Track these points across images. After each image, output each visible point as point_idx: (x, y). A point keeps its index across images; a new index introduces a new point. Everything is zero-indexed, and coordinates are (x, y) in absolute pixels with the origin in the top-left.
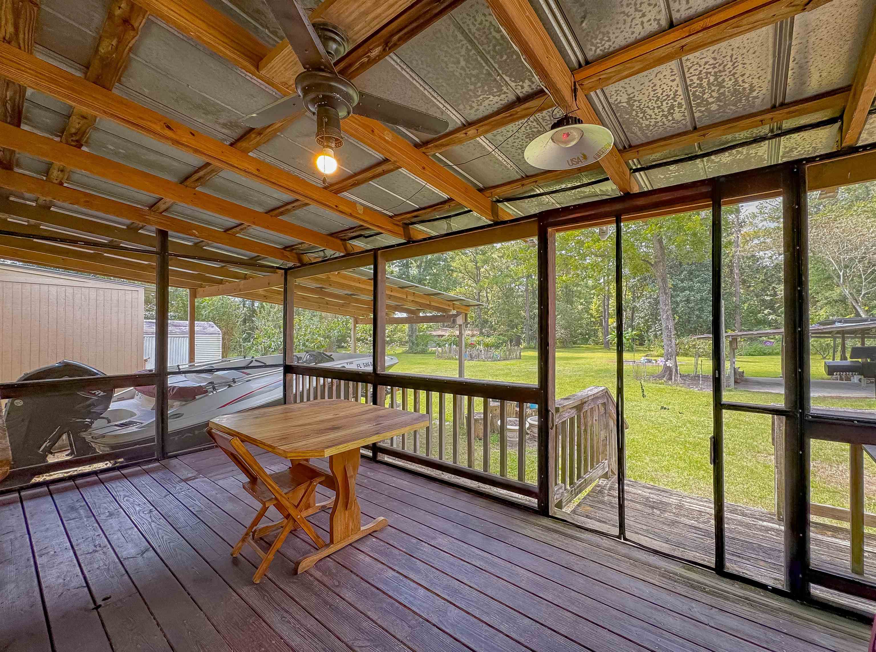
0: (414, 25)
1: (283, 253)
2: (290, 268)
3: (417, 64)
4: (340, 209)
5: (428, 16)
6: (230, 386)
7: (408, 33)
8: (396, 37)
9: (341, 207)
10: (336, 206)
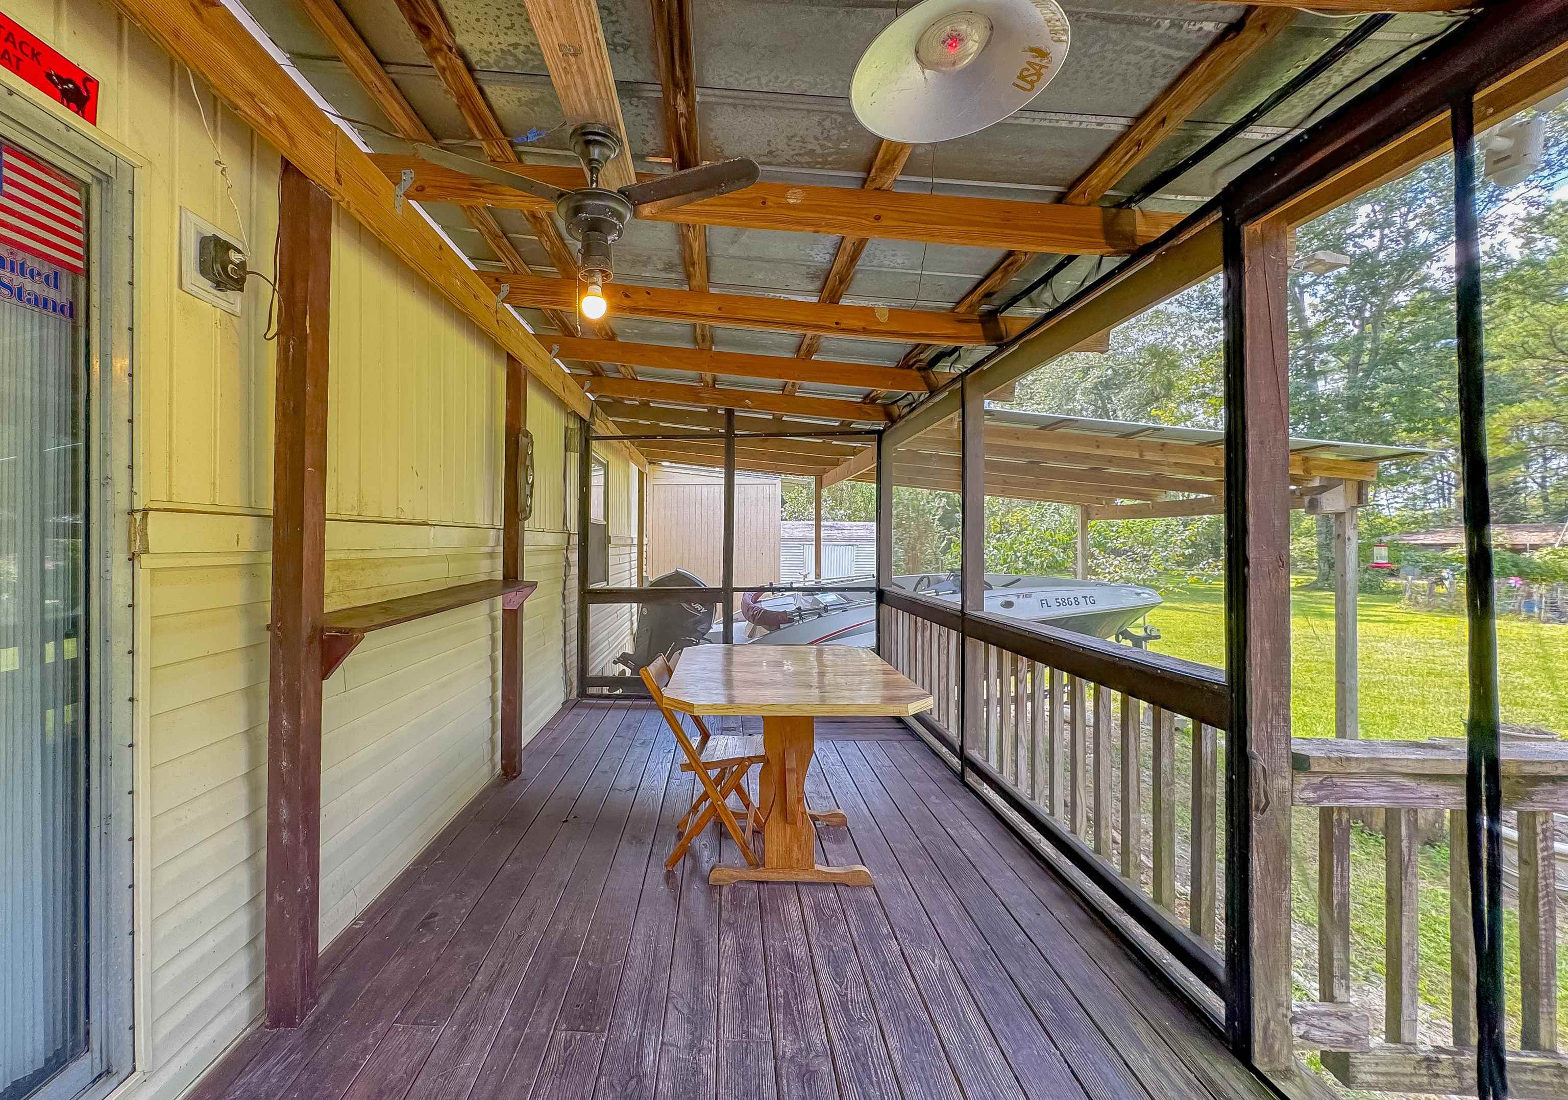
0: (676, 41)
1: (860, 409)
2: (884, 431)
3: (736, 79)
4: (842, 326)
5: (675, 18)
6: (820, 616)
7: (681, 56)
8: (678, 73)
9: (847, 323)
10: (837, 323)
